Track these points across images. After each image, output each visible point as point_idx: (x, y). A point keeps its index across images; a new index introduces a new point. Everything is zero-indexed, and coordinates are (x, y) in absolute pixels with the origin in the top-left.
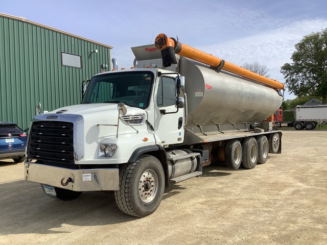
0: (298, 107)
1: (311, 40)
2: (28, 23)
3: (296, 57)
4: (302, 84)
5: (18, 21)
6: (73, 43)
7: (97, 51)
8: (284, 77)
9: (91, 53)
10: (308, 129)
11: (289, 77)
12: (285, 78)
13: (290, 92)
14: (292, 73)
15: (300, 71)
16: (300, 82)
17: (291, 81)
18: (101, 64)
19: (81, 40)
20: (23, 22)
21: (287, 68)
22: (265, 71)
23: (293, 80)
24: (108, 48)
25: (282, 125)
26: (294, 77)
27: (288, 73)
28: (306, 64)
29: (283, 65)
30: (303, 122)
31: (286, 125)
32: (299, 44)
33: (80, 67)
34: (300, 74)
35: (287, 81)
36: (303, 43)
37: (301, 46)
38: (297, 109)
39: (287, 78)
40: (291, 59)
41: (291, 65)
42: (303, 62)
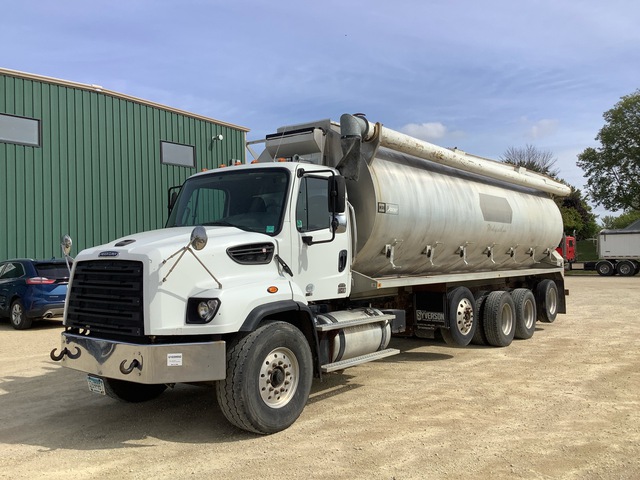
0: (602, 234)
1: (635, 103)
2: (105, 94)
3: (606, 136)
4: (619, 188)
5: (90, 91)
6: (181, 124)
7: (221, 137)
8: (584, 173)
9: (212, 142)
10: (622, 275)
11: (593, 174)
12: (586, 176)
13: (595, 204)
14: (600, 168)
15: (615, 162)
16: (615, 184)
17: (599, 183)
18: (229, 159)
19: (195, 118)
20: (98, 93)
21: (589, 156)
22: (550, 162)
23: (603, 180)
24: (242, 131)
25: (574, 266)
26: (604, 175)
27: (593, 167)
28: (627, 149)
29: (582, 151)
30: (613, 261)
31: (582, 266)
32: (611, 111)
33: (192, 164)
34: (616, 169)
35: (590, 182)
36: (620, 110)
37: (616, 116)
38: (602, 237)
39: (590, 177)
40: (596, 139)
41: (598, 151)
42: (620, 146)
